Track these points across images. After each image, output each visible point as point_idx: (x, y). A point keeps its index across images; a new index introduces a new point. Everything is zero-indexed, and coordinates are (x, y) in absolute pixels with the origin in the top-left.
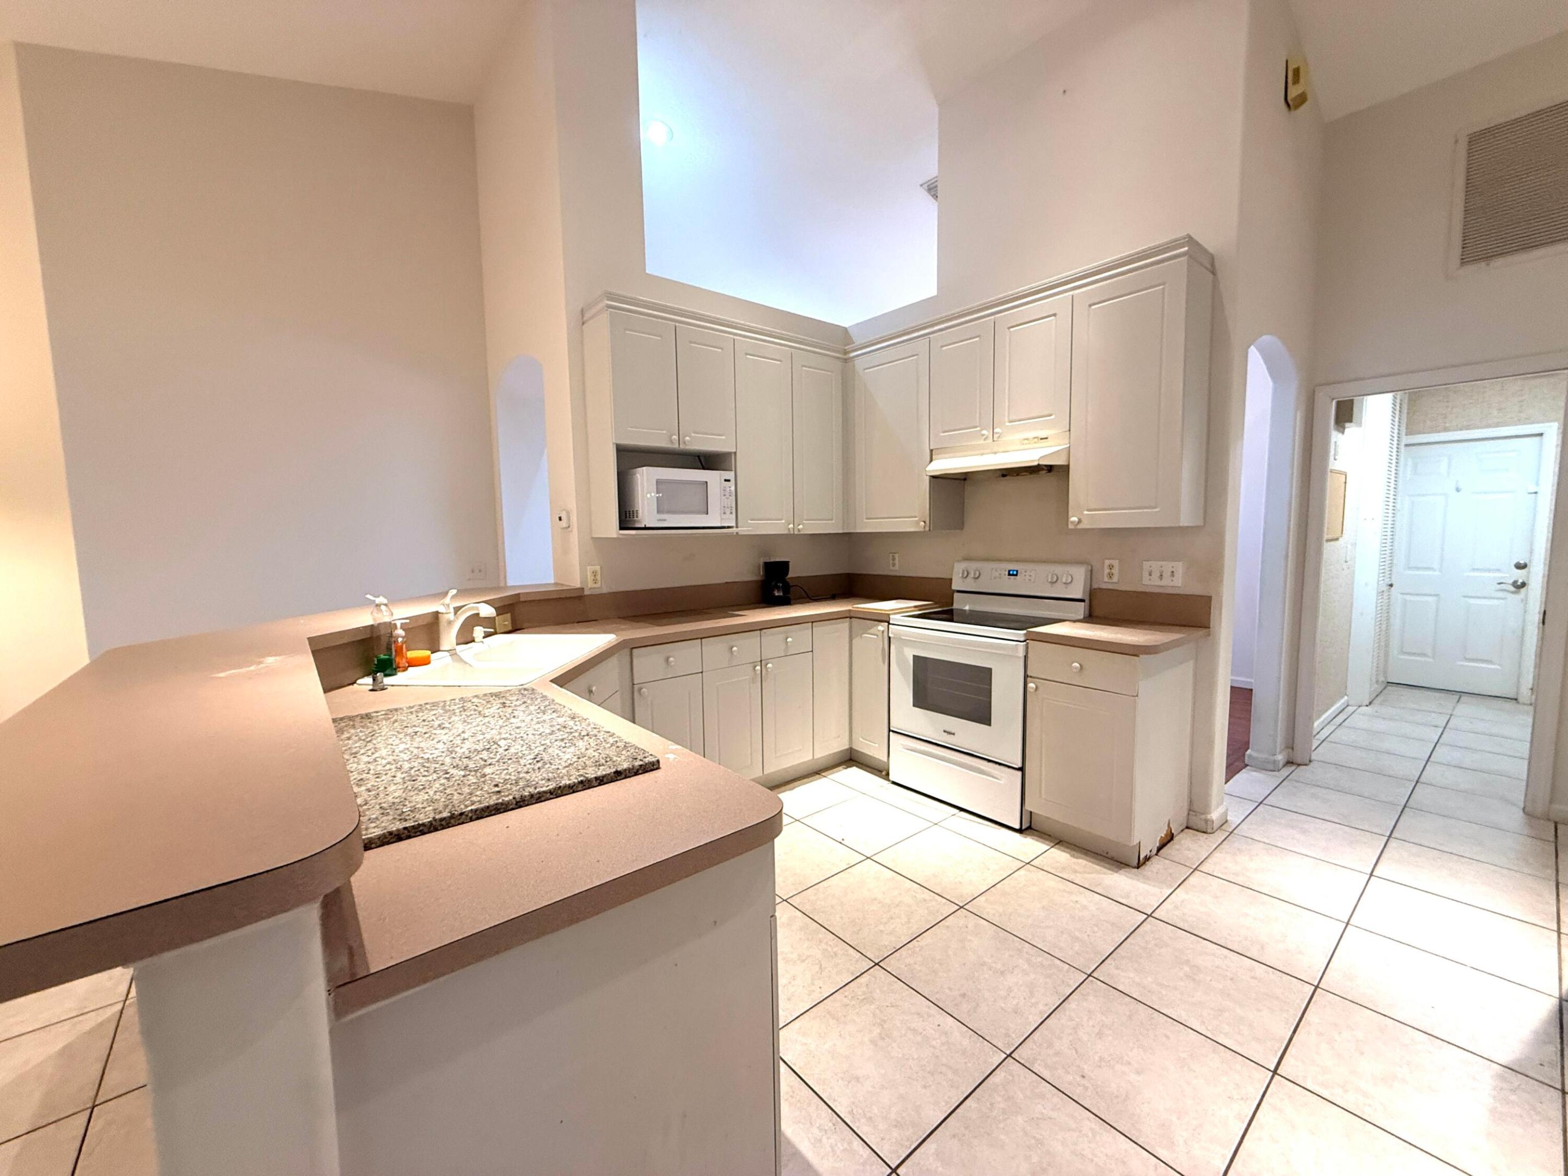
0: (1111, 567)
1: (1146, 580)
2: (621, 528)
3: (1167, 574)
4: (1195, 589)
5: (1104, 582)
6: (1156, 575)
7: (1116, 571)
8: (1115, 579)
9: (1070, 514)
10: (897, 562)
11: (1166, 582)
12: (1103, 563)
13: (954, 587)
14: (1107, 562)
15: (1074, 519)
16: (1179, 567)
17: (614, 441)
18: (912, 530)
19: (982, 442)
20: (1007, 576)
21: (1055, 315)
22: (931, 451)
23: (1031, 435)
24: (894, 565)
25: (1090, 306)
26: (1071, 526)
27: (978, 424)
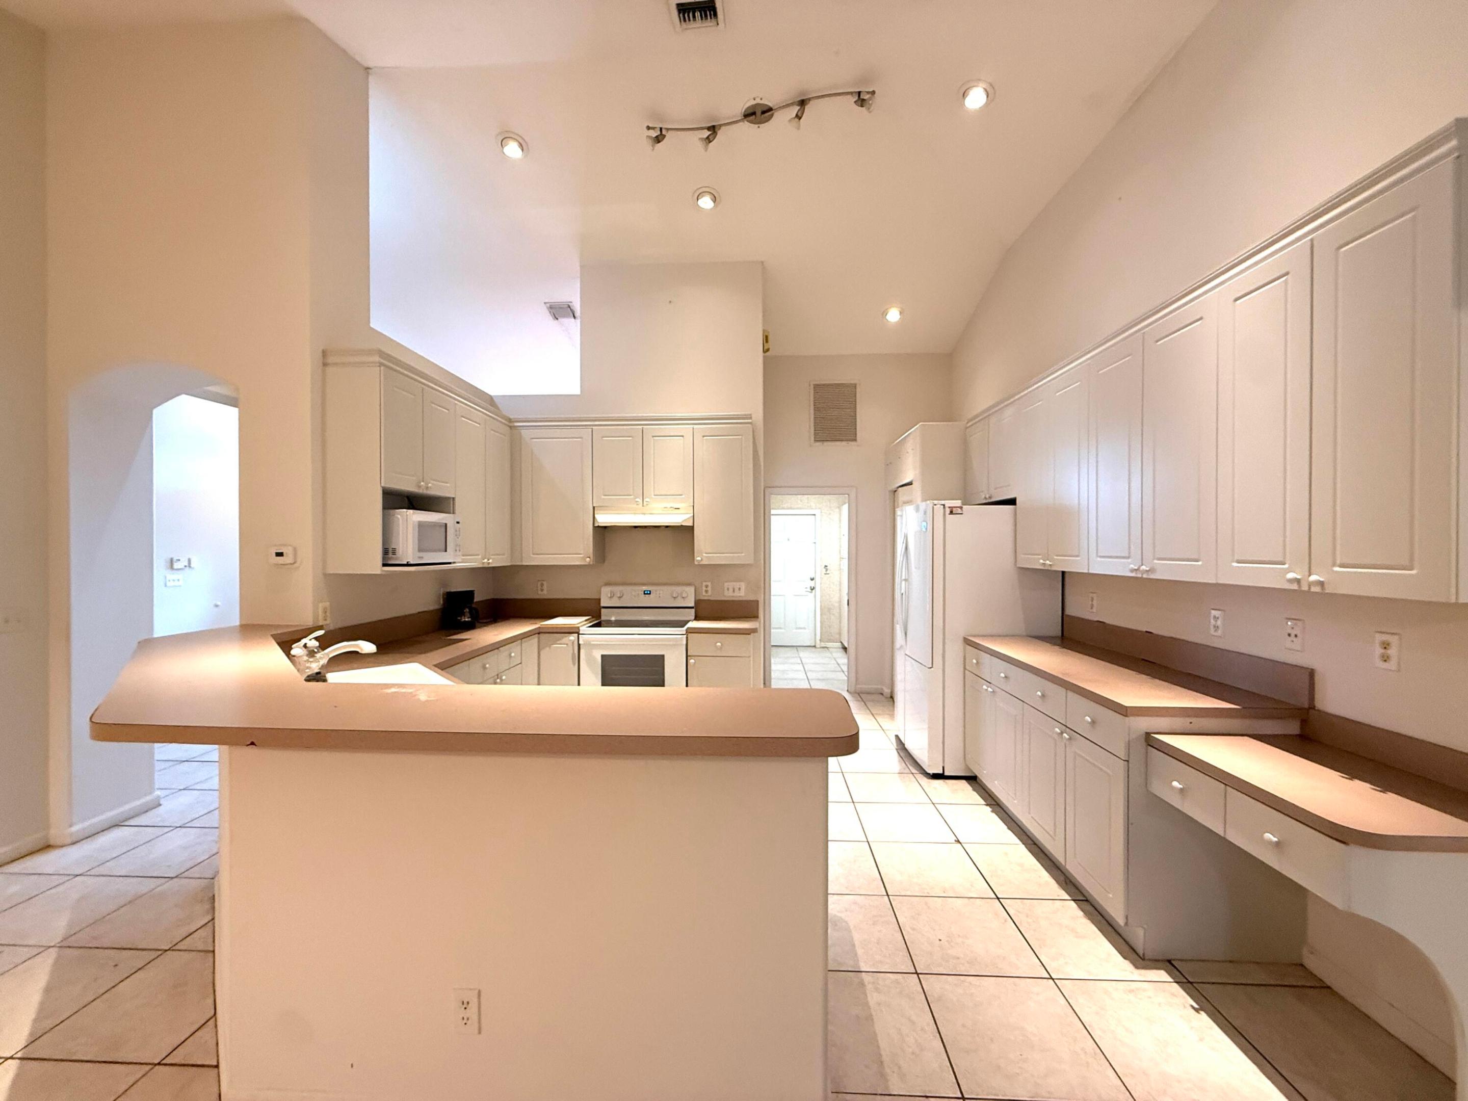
0: (707, 586)
1: (726, 593)
2: (384, 565)
3: (737, 590)
4: (751, 597)
5: (704, 596)
6: (731, 590)
7: (709, 589)
8: (710, 593)
9: (695, 554)
10: (545, 587)
11: (737, 594)
12: (702, 584)
13: (602, 605)
14: (704, 584)
15: (699, 558)
16: (743, 585)
17: (383, 485)
18: (577, 563)
19: (635, 506)
20: (643, 595)
21: (683, 436)
22: (594, 508)
23: (669, 505)
24: (542, 590)
25: (704, 436)
26: (696, 563)
27: (632, 494)
